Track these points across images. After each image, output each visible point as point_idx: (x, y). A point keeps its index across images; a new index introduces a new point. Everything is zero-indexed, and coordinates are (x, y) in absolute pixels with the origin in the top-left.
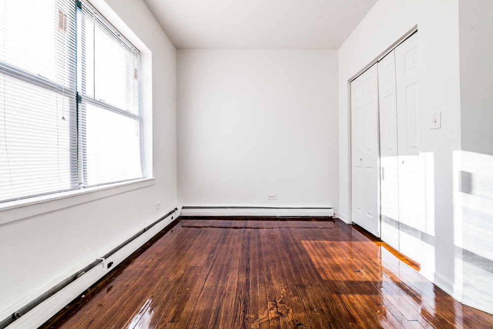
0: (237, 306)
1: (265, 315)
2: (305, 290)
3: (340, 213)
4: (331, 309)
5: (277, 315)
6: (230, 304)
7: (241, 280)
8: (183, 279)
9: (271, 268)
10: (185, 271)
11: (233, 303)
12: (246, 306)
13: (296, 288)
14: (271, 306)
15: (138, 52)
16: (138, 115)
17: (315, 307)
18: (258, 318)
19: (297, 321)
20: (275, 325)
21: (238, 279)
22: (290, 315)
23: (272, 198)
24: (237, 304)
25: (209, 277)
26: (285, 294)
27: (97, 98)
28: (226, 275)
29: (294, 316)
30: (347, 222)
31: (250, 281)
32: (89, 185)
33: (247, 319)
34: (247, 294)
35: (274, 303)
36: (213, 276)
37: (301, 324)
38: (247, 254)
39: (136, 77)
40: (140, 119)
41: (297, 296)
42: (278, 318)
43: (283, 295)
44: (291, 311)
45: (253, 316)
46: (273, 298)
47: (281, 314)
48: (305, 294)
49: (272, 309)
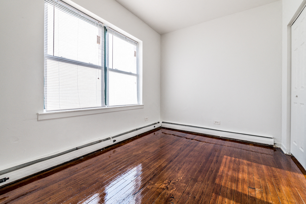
0: (150, 175)
1: (159, 185)
2: (195, 183)
3: (282, 144)
4: (201, 200)
5: (165, 188)
6: (147, 173)
7: (163, 165)
8: (138, 155)
9: (185, 164)
10: (142, 152)
11: (149, 174)
12: (154, 177)
13: (190, 180)
14: (166, 182)
15: (136, 43)
16: (136, 73)
17: (191, 194)
18: (154, 184)
19: (173, 195)
20: (159, 191)
21: (162, 164)
22: (172, 191)
23: (217, 123)
24: (150, 174)
25: (149, 158)
26: (180, 180)
27: (114, 68)
28: (158, 160)
29: (174, 192)
30: (285, 153)
31: (167, 167)
32: (110, 106)
33: (149, 183)
34: (160, 172)
35: (169, 182)
36: (151, 158)
37: (173, 198)
38: (179, 153)
39: (135, 55)
40: (137, 75)
41: (187, 184)
42: (164, 189)
43: (178, 180)
44: (174, 190)
45: (152, 183)
46: (171, 179)
47: (167, 188)
48: (193, 185)
49: (165, 184)
